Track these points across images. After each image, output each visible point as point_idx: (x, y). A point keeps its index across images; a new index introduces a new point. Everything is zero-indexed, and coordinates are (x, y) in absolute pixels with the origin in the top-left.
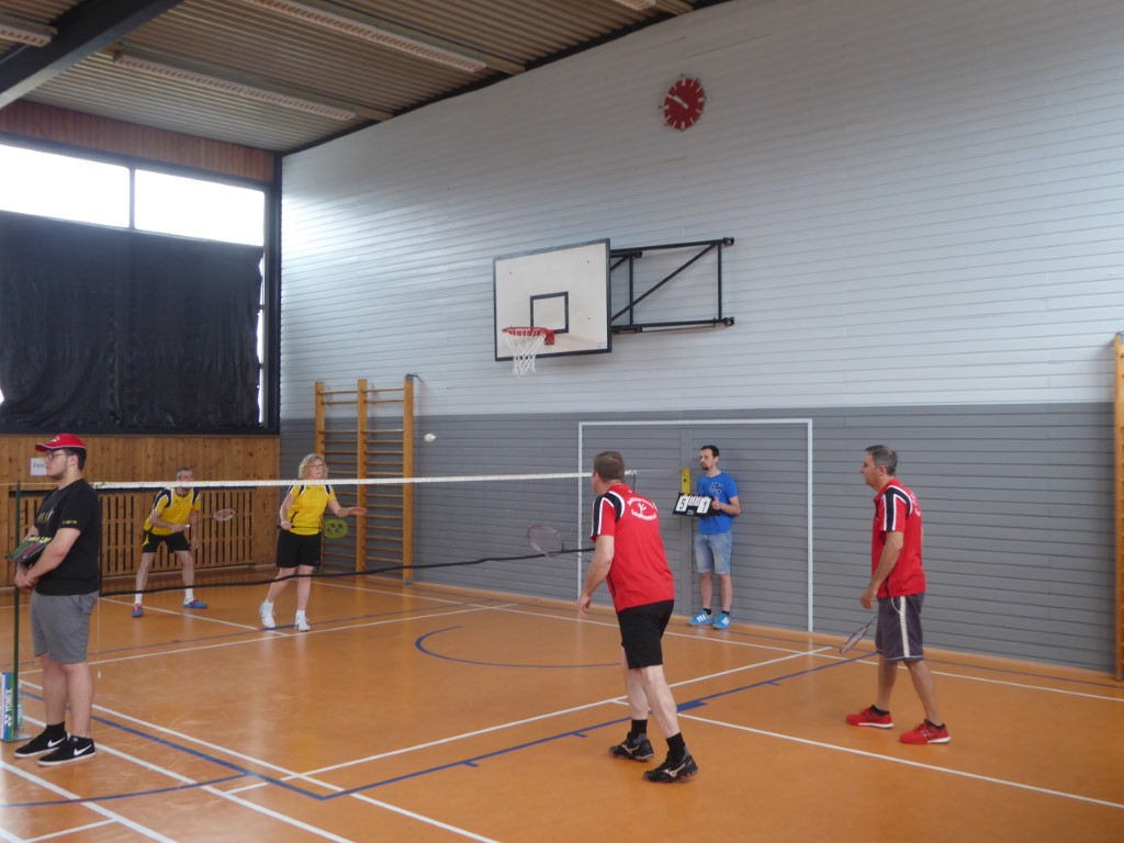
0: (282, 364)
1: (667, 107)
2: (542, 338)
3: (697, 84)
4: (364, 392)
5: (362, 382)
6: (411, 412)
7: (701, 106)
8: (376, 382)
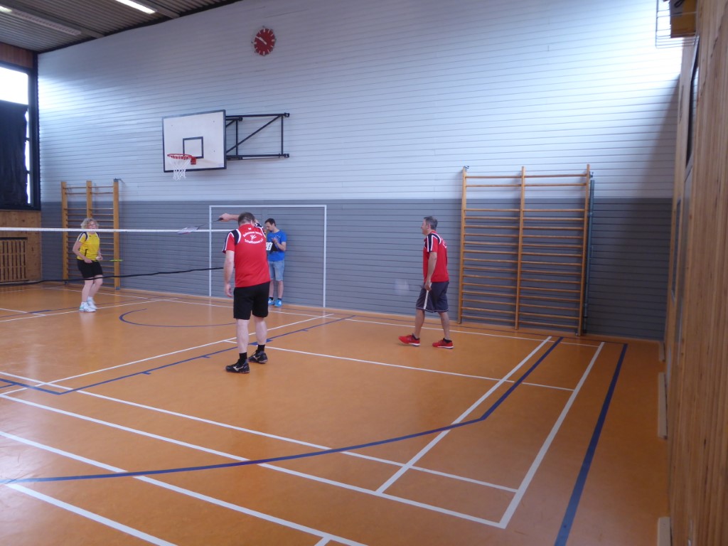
0: (41, 172)
1: (256, 43)
2: (189, 161)
3: (271, 32)
4: (90, 188)
5: (89, 182)
6: (117, 199)
7: (273, 44)
8: (97, 182)
